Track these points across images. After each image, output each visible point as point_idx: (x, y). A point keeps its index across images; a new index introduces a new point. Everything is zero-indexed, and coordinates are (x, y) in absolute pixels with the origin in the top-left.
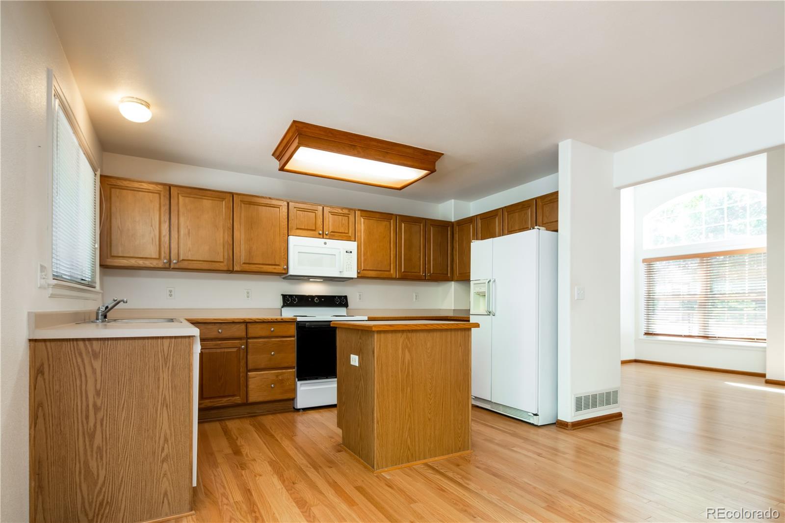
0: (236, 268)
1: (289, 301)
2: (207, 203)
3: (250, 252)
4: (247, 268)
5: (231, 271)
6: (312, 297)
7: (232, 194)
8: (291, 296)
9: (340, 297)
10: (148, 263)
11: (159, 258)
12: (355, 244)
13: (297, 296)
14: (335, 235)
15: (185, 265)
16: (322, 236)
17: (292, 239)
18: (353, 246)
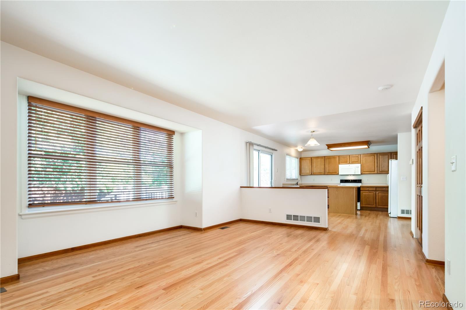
0: (326, 174)
1: (342, 181)
2: (319, 160)
3: (329, 170)
4: (328, 174)
5: (325, 174)
6: (349, 180)
7: (325, 157)
8: (343, 180)
9: (359, 180)
10: (308, 174)
11: (310, 173)
12: (360, 164)
13: (345, 180)
14: (353, 163)
15: (315, 174)
16: (349, 163)
17: (339, 165)
18: (359, 165)
